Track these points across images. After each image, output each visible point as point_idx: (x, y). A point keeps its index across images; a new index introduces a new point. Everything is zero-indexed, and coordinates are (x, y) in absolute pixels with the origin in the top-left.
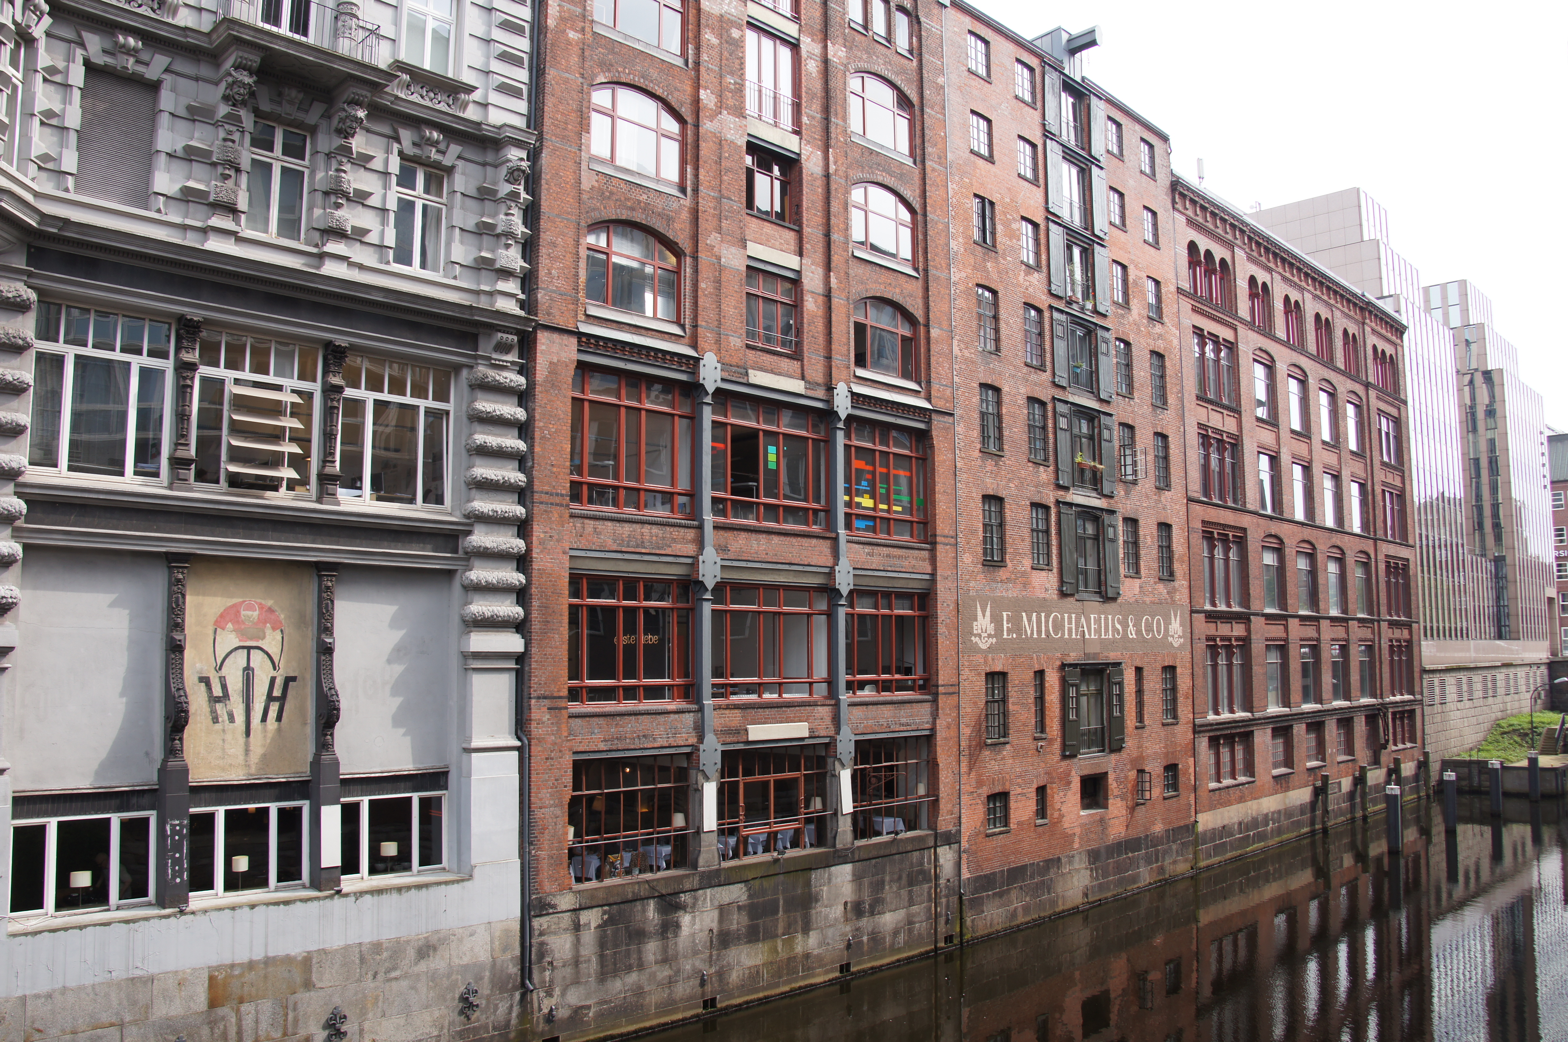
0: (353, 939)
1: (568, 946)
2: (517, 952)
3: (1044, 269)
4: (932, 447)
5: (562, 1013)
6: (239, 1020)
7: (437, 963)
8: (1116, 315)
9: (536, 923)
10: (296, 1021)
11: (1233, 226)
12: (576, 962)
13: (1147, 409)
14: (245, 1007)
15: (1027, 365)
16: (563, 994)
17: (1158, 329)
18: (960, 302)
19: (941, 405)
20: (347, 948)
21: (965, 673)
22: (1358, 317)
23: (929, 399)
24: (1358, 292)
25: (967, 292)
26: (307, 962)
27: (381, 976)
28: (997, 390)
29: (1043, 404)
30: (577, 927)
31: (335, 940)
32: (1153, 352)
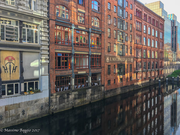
0: (26, 101)
1: (55, 100)
2: (48, 101)
3: (117, 13)
5: (54, 109)
6: (10, 112)
7: (38, 103)
9: (51, 97)
10: (18, 112)
11: (142, 6)
12: (56, 102)
14: (10, 111)
15: (114, 26)
16: (54, 106)
19: (103, 31)
20: (25, 102)
21: (105, 65)
23: (101, 30)
24: (159, 15)
25: (107, 16)
26: (19, 104)
27: (30, 105)
28: (110, 29)
29: (116, 31)
30: (56, 98)
31: (23, 101)
32: (131, 24)
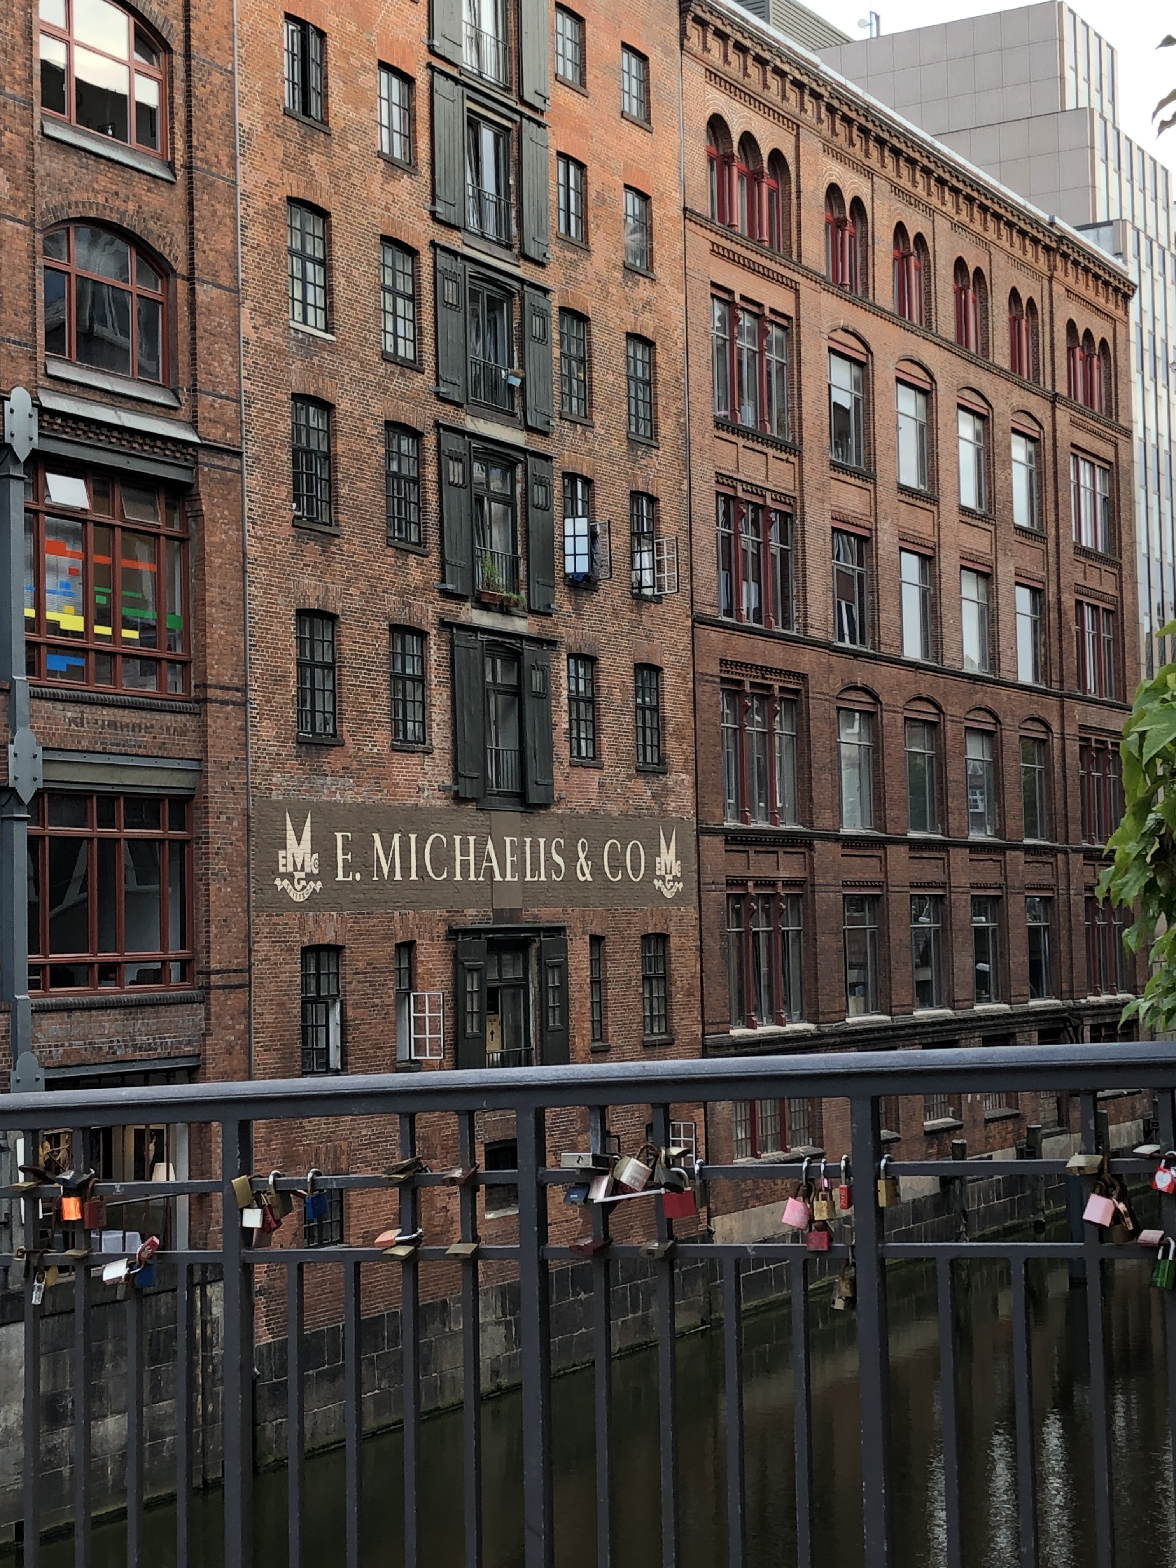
3: (424, 170)
4: (198, 515)
8: (562, 262)
11: (798, 85)
13: (619, 447)
15: (385, 357)
17: (644, 290)
18: (256, 234)
19: (215, 434)
21: (263, 948)
22: (1042, 264)
23: (193, 424)
24: (1044, 216)
25: (269, 212)
28: (326, 407)
29: (416, 435)
32: (633, 337)
